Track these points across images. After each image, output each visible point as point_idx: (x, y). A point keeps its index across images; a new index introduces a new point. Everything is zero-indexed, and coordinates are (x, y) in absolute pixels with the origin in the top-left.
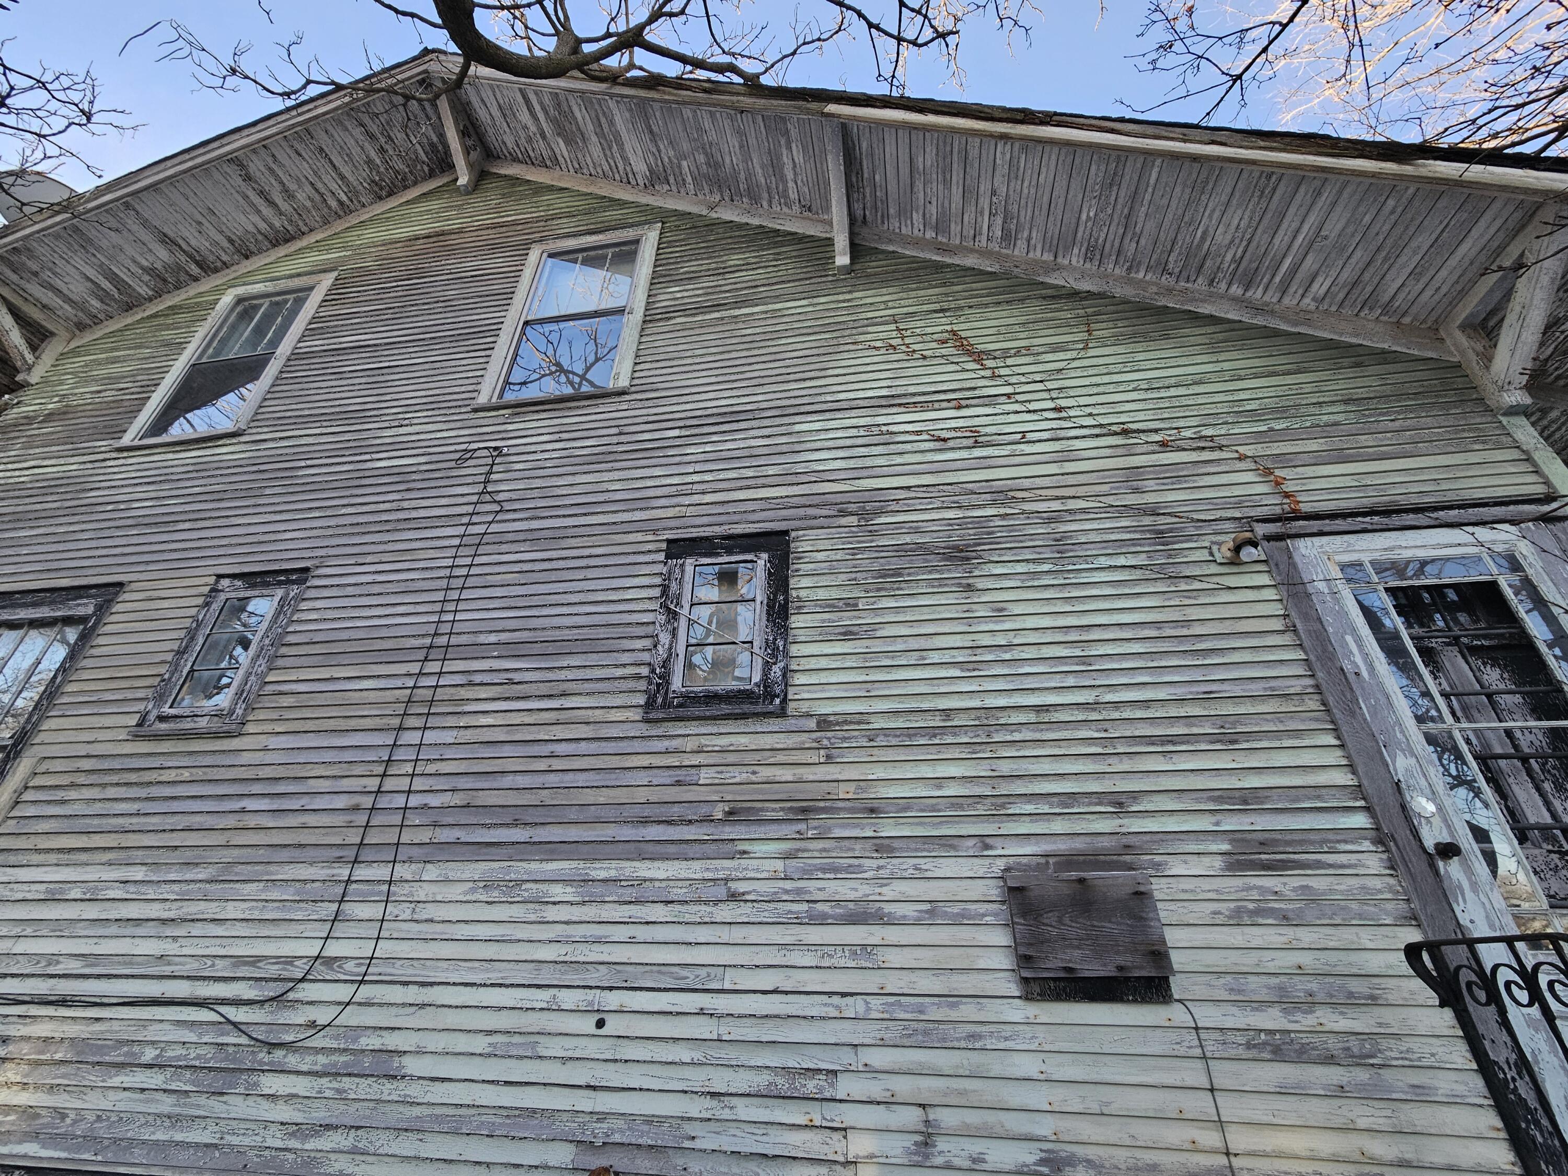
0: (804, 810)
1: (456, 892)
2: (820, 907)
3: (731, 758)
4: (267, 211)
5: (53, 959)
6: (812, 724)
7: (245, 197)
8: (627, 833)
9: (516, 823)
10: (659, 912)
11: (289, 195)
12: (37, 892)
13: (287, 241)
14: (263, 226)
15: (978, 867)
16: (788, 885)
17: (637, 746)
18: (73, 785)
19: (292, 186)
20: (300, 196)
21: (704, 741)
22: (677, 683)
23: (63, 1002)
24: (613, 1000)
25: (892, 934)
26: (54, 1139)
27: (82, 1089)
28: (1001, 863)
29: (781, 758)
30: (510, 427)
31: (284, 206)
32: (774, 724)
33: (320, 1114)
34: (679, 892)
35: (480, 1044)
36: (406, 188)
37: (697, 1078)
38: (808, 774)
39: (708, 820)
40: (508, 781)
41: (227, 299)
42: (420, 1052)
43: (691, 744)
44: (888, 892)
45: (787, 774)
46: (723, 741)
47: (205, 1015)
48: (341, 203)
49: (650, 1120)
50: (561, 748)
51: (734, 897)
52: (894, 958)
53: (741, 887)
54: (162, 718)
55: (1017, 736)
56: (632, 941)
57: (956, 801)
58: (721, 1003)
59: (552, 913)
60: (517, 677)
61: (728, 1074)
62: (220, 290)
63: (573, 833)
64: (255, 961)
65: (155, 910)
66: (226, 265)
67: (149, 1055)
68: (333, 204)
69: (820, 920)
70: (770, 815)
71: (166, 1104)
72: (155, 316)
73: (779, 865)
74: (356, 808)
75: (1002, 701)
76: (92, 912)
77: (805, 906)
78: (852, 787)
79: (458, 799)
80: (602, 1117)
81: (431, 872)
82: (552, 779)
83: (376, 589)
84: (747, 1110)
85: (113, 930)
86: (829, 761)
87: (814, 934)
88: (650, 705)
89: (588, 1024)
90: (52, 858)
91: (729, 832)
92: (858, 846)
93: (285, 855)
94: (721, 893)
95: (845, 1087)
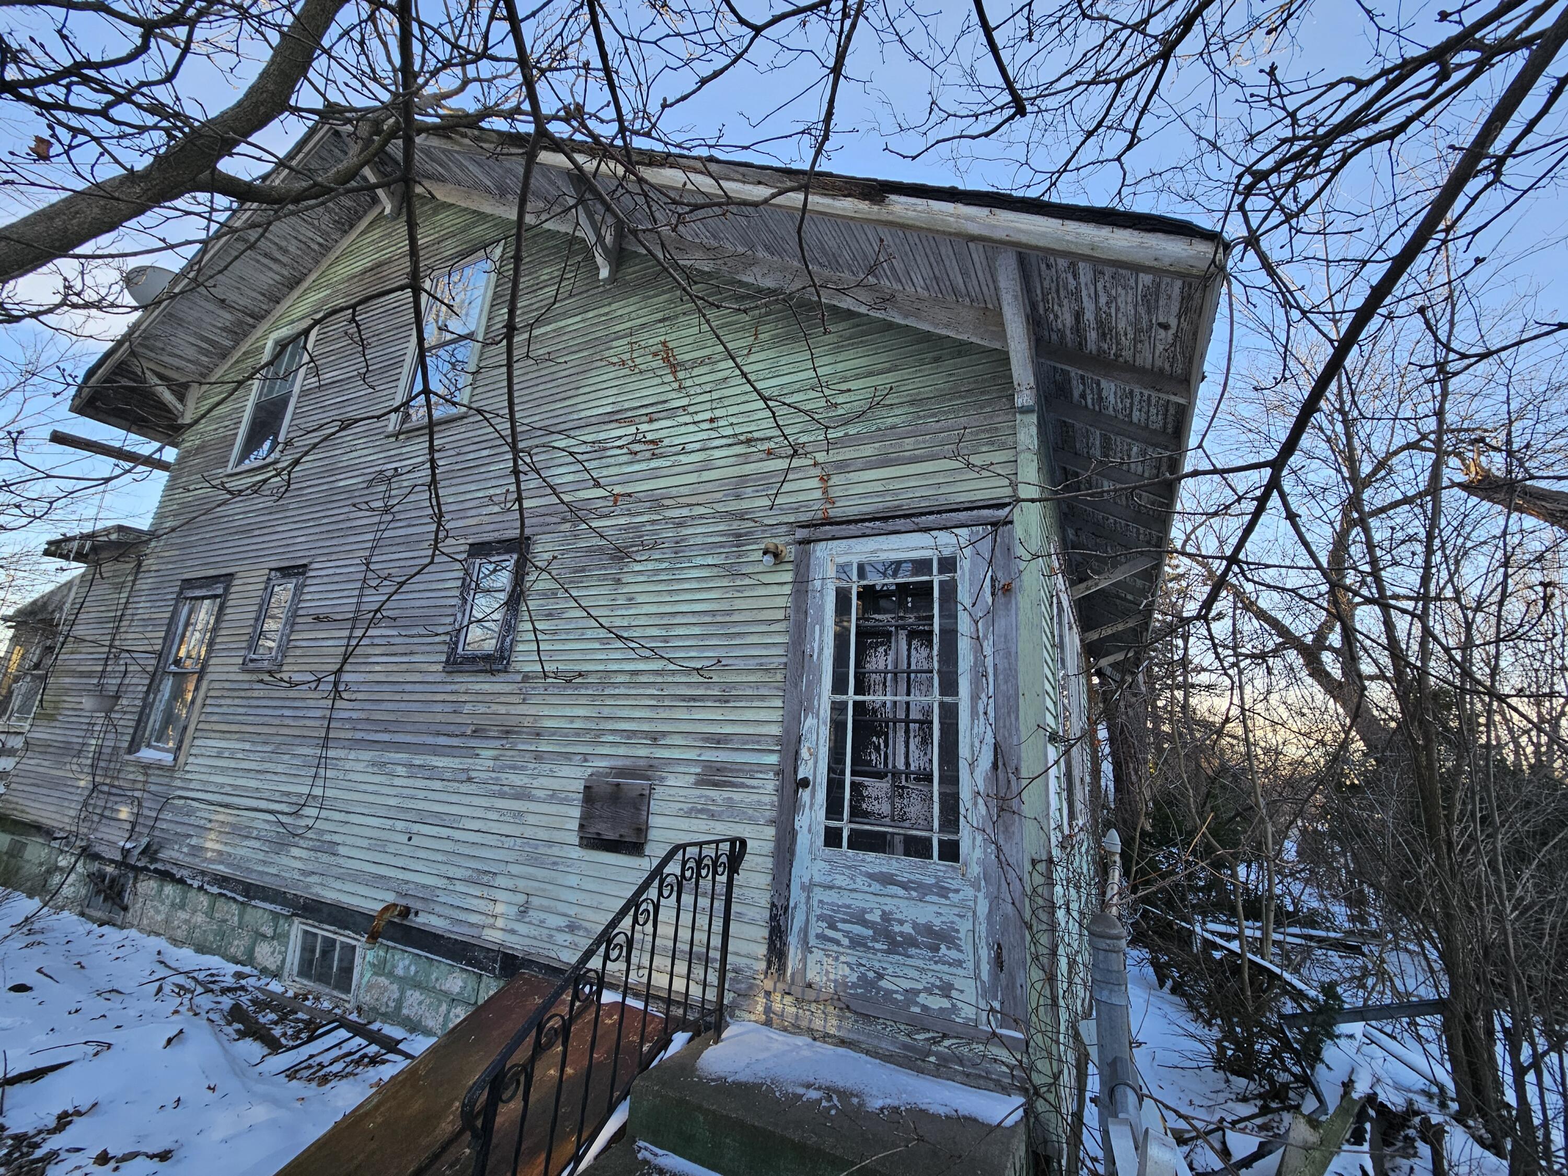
0: (507, 732)
1: (360, 766)
2: (506, 789)
3: (480, 698)
4: (275, 267)
5: (222, 785)
6: (519, 678)
7: (258, 261)
8: (430, 740)
9: (386, 731)
10: (437, 785)
11: (285, 251)
12: (214, 752)
13: (298, 283)
14: (277, 278)
15: (578, 772)
16: (494, 775)
17: (440, 688)
18: (223, 697)
19: (284, 244)
20: (292, 249)
21: (470, 686)
22: (460, 650)
23: (227, 806)
24: (416, 828)
25: (533, 807)
26: (228, 865)
27: (235, 846)
28: (590, 771)
29: (502, 699)
30: (404, 450)
31: (284, 259)
32: (502, 677)
33: (310, 868)
34: (447, 775)
35: (365, 843)
36: (360, 218)
37: (443, 869)
38: (513, 710)
39: (463, 735)
40: (384, 706)
41: (270, 344)
42: (344, 845)
43: (462, 688)
44: (536, 783)
45: (502, 709)
46: (477, 687)
47: (271, 818)
48: (320, 245)
49: (424, 886)
50: (408, 687)
51: (469, 780)
52: (531, 819)
53: (473, 774)
54: (252, 661)
55: (617, 691)
56: (425, 799)
57: (578, 732)
58: (457, 835)
59: (397, 782)
60: (392, 641)
61: (455, 869)
62: (265, 336)
63: (409, 738)
64: (288, 794)
65: (253, 766)
66: (268, 312)
67: (255, 833)
68: (316, 247)
69: (502, 796)
70: (492, 734)
71: (261, 856)
72: (237, 362)
73: (491, 763)
74: (324, 718)
75: (615, 667)
76: (233, 764)
77: (498, 788)
78: (531, 719)
79: (363, 715)
80: (407, 882)
81: (352, 755)
82: (402, 706)
83: (336, 579)
84: (460, 887)
85: (240, 774)
86: (524, 702)
87: (500, 803)
88: (447, 662)
89: (404, 839)
90: (218, 735)
91: (473, 743)
92: (528, 755)
93: (298, 741)
94: (464, 777)
95: (500, 881)
